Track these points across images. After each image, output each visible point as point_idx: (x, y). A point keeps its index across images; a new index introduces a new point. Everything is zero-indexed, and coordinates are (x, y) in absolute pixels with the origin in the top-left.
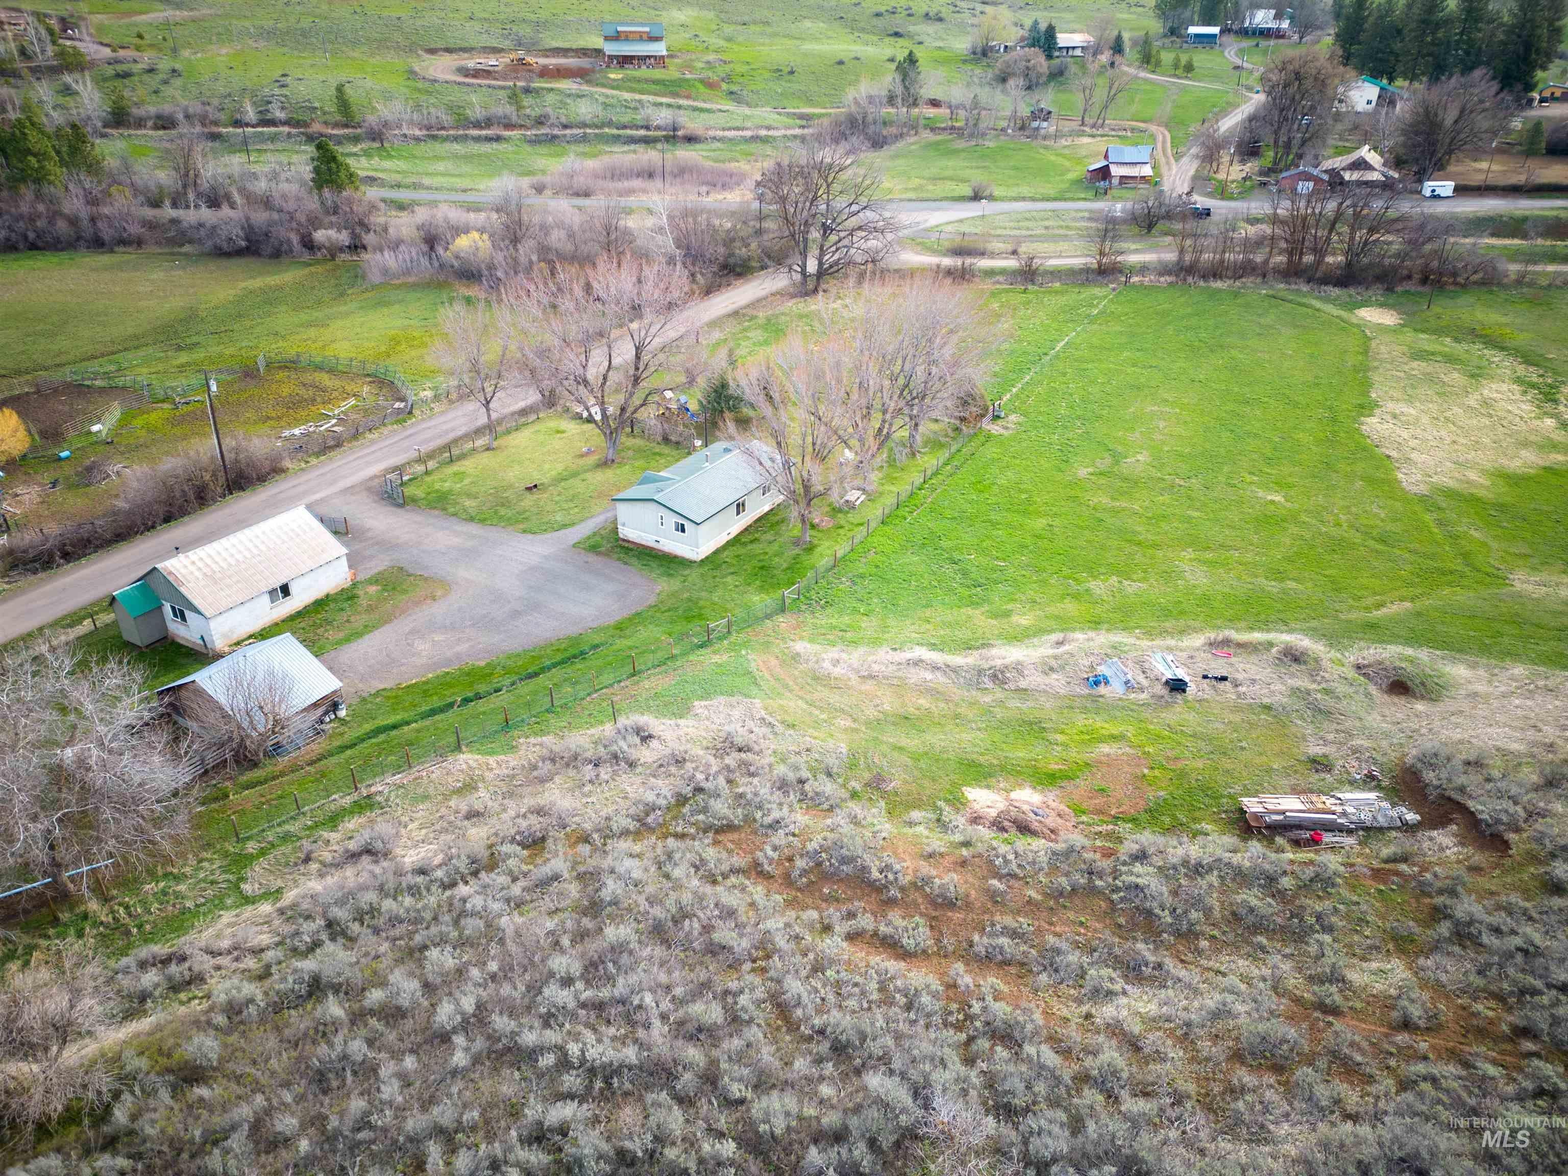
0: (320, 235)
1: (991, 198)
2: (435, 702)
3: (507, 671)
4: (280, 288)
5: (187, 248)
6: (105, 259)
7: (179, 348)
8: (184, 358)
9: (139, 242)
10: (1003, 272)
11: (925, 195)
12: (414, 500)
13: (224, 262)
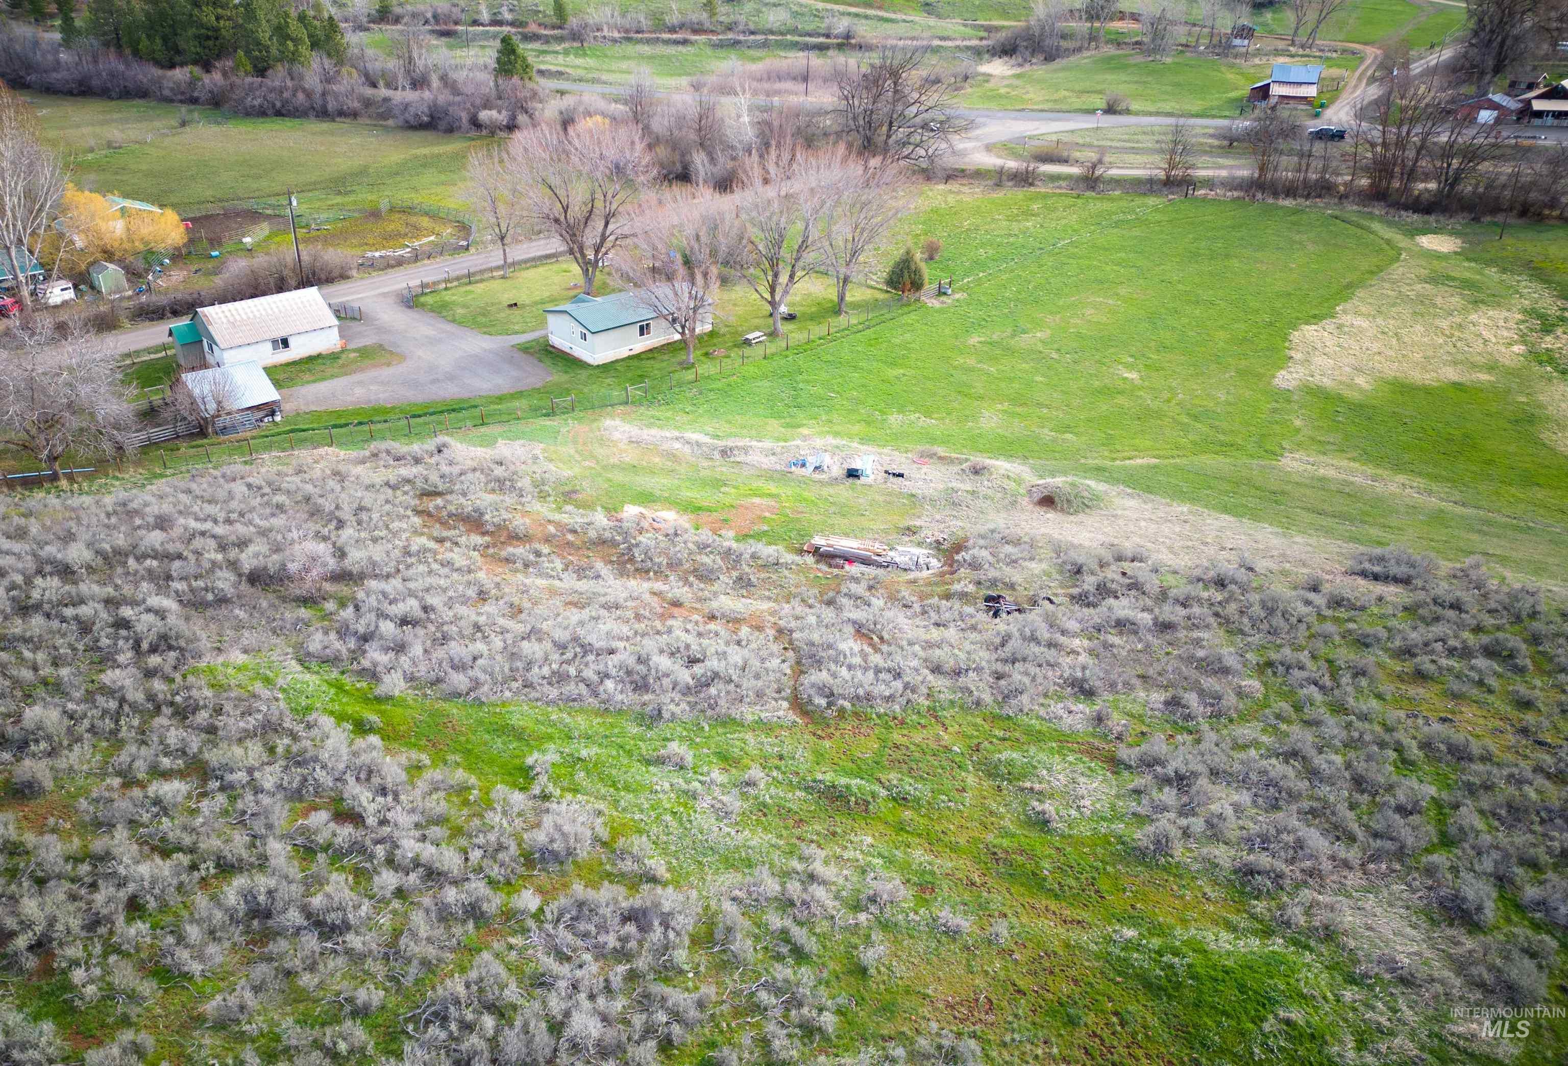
0: (485, 115)
1: (1128, 112)
2: (343, 421)
3: (402, 411)
4: (439, 156)
5: (390, 122)
6: (325, 126)
7: (339, 193)
8: (339, 199)
9: (354, 115)
10: (1069, 177)
11: (1064, 107)
12: (423, 305)
13: (411, 134)
